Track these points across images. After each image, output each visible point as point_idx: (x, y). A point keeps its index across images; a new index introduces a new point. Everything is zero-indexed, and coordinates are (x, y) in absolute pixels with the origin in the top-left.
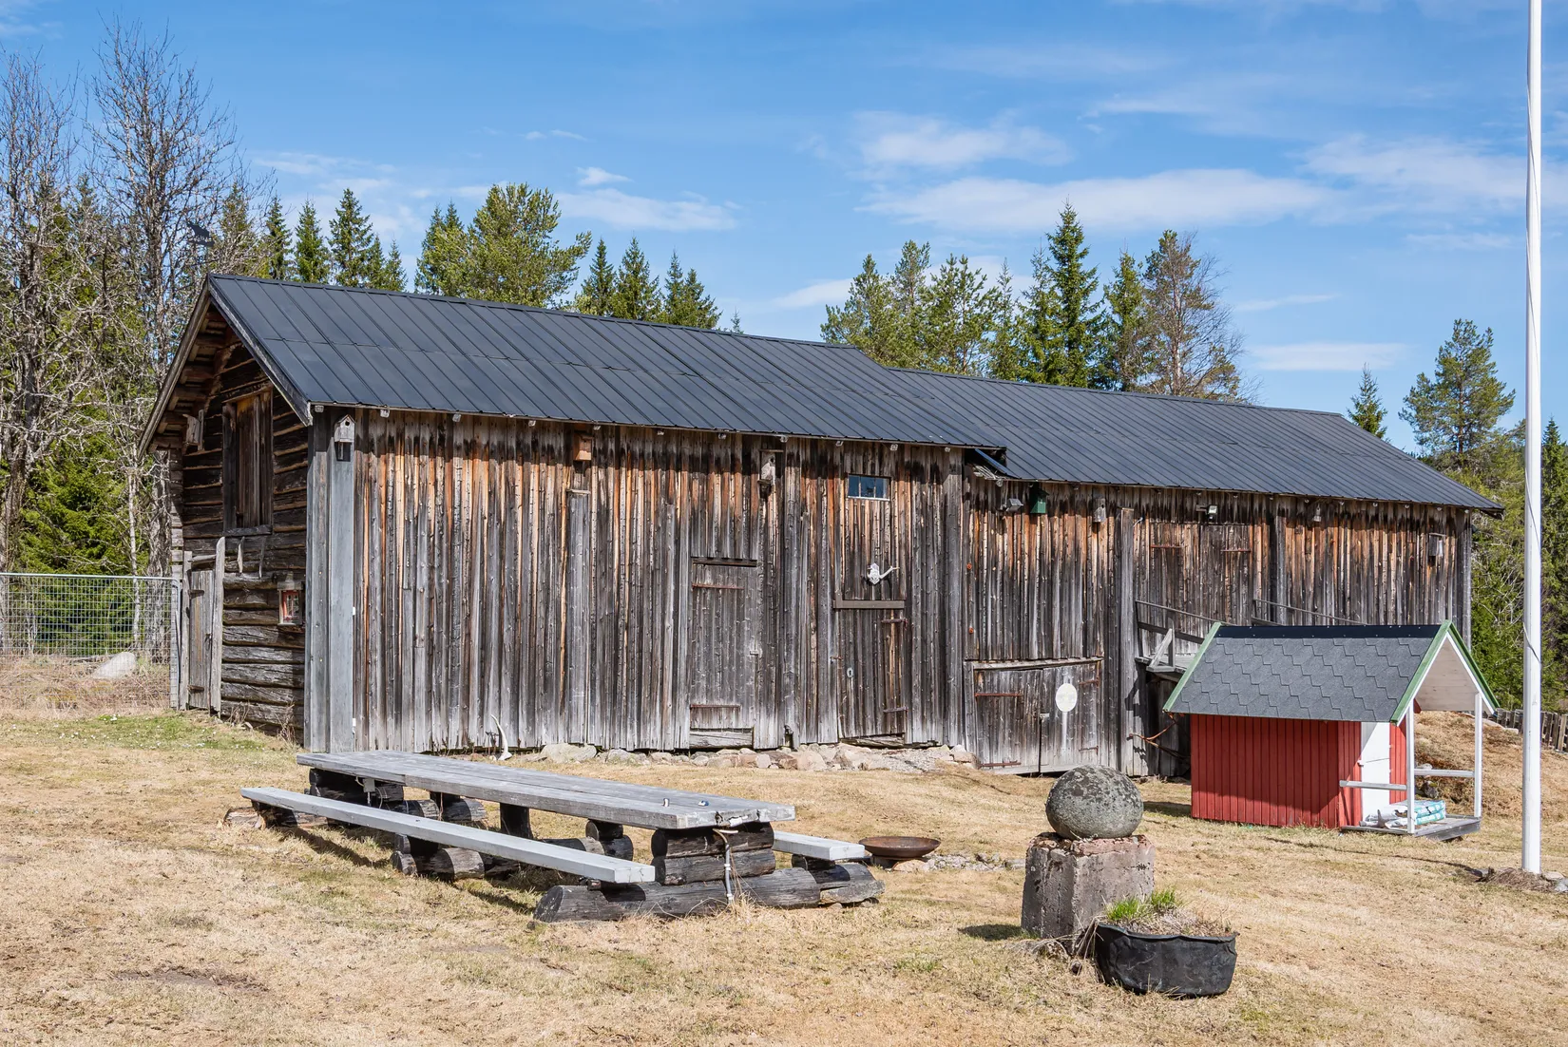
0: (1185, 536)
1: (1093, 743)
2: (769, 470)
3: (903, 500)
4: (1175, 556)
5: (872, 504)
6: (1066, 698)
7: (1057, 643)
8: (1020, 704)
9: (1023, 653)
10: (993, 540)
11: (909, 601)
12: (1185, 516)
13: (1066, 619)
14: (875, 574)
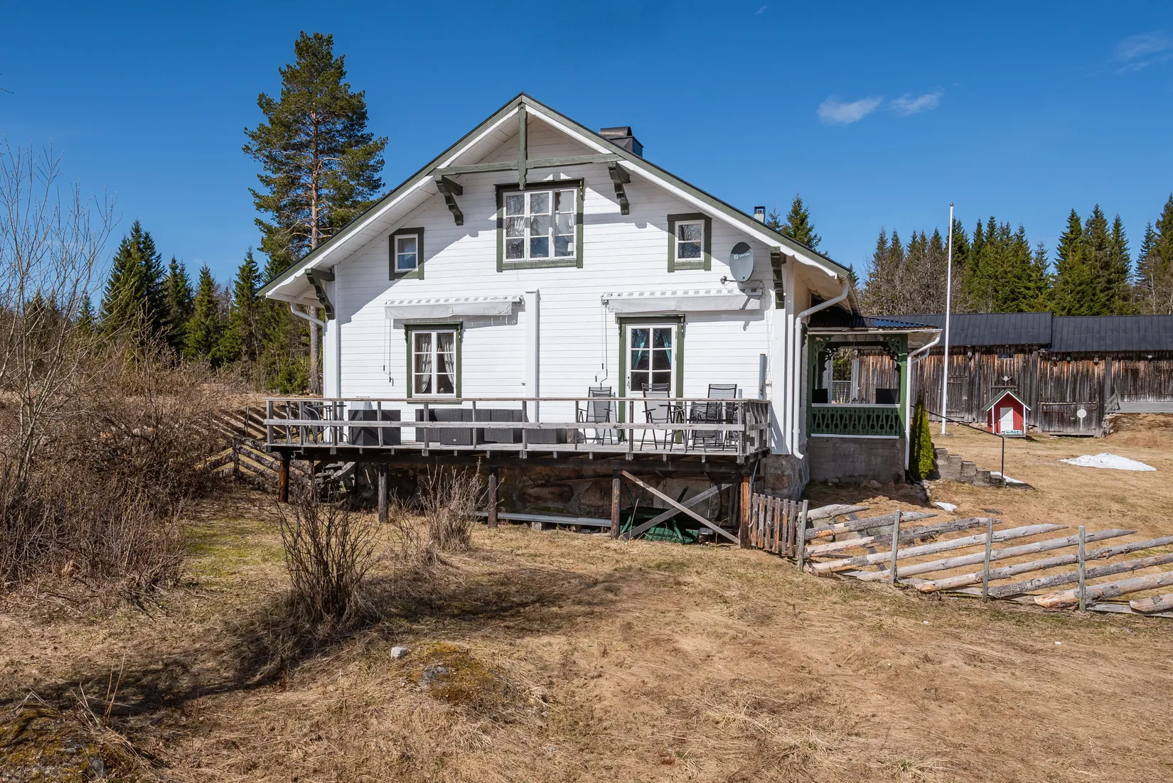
0: (1141, 365)
1: (1093, 427)
2: (970, 354)
3: (1018, 360)
4: (1135, 372)
5: (1007, 360)
6: (1082, 413)
7: (1077, 397)
8: (1062, 415)
9: (1064, 399)
10: (1051, 369)
11: (1019, 386)
12: (1139, 359)
13: (1082, 391)
14: (1006, 379)
